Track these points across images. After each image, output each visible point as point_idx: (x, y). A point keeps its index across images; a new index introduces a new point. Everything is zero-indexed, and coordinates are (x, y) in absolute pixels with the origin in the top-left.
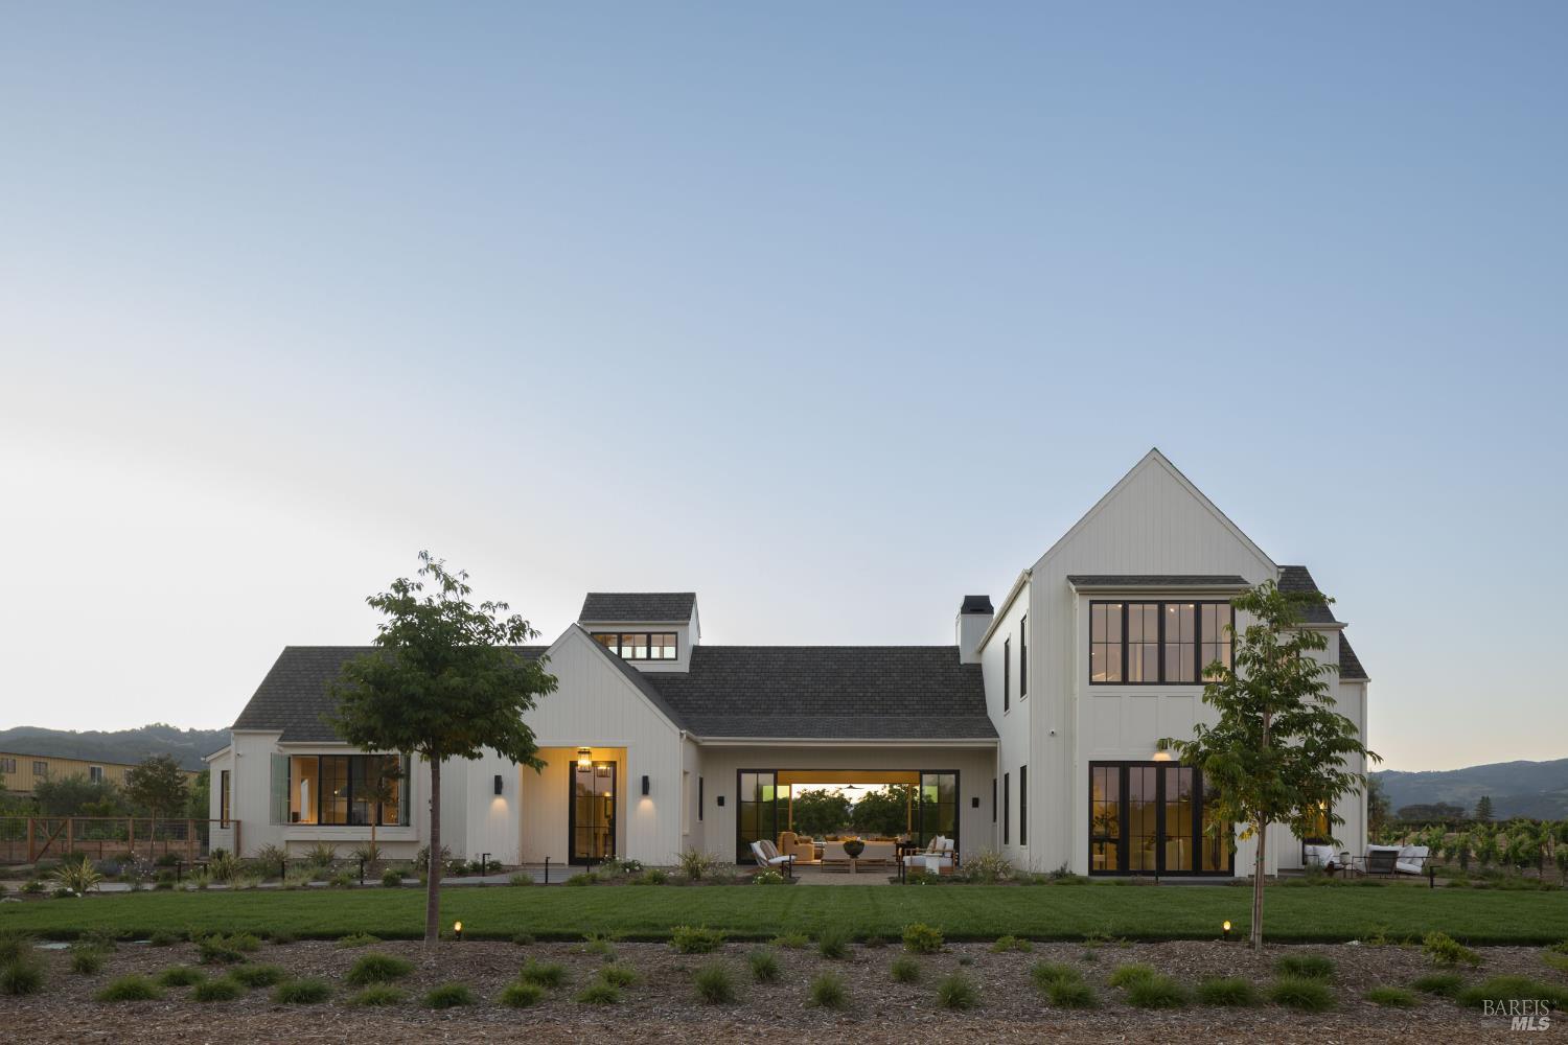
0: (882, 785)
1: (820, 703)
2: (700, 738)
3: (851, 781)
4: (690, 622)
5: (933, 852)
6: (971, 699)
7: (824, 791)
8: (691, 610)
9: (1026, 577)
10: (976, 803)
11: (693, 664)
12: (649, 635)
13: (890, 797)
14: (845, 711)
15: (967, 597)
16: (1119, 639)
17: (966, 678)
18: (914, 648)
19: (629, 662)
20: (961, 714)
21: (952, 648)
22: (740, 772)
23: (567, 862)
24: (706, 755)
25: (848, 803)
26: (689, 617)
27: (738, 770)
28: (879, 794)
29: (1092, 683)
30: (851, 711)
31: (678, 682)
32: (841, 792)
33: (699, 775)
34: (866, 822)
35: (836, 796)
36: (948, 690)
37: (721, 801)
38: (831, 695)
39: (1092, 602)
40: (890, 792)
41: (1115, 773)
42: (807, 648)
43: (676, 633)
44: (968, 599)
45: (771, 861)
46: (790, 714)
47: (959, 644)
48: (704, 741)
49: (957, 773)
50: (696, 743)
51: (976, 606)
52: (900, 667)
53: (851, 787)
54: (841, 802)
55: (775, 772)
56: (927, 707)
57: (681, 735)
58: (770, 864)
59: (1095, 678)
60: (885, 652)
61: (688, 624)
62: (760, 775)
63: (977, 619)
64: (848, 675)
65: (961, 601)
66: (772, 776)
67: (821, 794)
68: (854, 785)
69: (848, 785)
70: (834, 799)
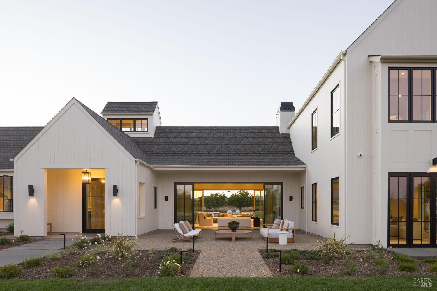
0: (237, 191)
1: (215, 151)
2: (152, 166)
3: (229, 190)
4: (154, 114)
5: (282, 230)
6: (286, 149)
7: (218, 193)
8: (155, 108)
9: (342, 57)
10: (291, 199)
11: (155, 134)
12: (135, 120)
13: (240, 195)
14: (228, 155)
15: (282, 103)
16: (406, 92)
17: (283, 140)
18: (258, 127)
19: (125, 133)
20: (282, 156)
21: (275, 127)
22: (176, 184)
23: (81, 232)
24: (158, 175)
25: (226, 197)
26: (154, 112)
27: (175, 183)
28: (236, 194)
29: (390, 121)
30: (230, 155)
31: (148, 142)
32: (224, 194)
33: (153, 186)
34: (232, 204)
35: (222, 195)
36: (275, 145)
37: (166, 199)
38: (221, 147)
39: (390, 68)
40: (240, 194)
41: (404, 180)
42: (209, 127)
43: (147, 119)
44: (283, 103)
45: (185, 235)
46: (201, 156)
47: (278, 125)
48: (155, 167)
49: (282, 184)
50: (150, 168)
51: (287, 107)
52: (252, 135)
53: (229, 192)
54: (224, 197)
55: (193, 184)
56: (266, 153)
57: (136, 161)
58: (184, 237)
59: (391, 118)
60: (245, 129)
61: (152, 115)
62: (186, 186)
63: (287, 113)
64: (228, 139)
65: (280, 105)
66: (191, 186)
67: (217, 194)
68: (230, 191)
69: (228, 191)
70: (222, 196)
